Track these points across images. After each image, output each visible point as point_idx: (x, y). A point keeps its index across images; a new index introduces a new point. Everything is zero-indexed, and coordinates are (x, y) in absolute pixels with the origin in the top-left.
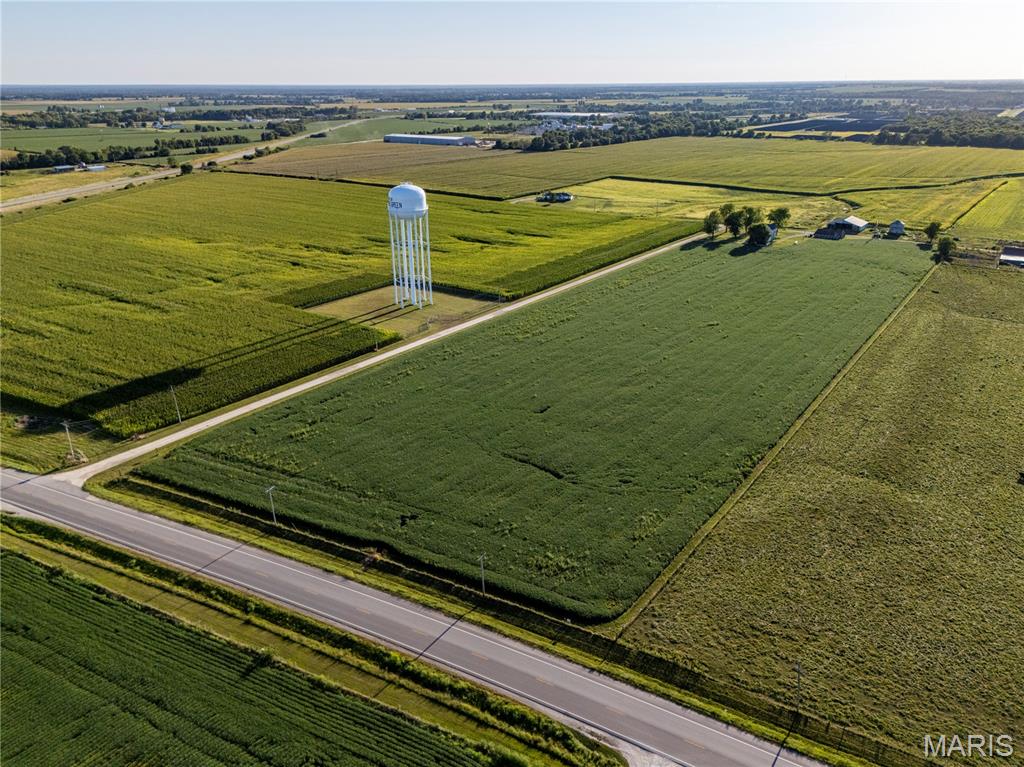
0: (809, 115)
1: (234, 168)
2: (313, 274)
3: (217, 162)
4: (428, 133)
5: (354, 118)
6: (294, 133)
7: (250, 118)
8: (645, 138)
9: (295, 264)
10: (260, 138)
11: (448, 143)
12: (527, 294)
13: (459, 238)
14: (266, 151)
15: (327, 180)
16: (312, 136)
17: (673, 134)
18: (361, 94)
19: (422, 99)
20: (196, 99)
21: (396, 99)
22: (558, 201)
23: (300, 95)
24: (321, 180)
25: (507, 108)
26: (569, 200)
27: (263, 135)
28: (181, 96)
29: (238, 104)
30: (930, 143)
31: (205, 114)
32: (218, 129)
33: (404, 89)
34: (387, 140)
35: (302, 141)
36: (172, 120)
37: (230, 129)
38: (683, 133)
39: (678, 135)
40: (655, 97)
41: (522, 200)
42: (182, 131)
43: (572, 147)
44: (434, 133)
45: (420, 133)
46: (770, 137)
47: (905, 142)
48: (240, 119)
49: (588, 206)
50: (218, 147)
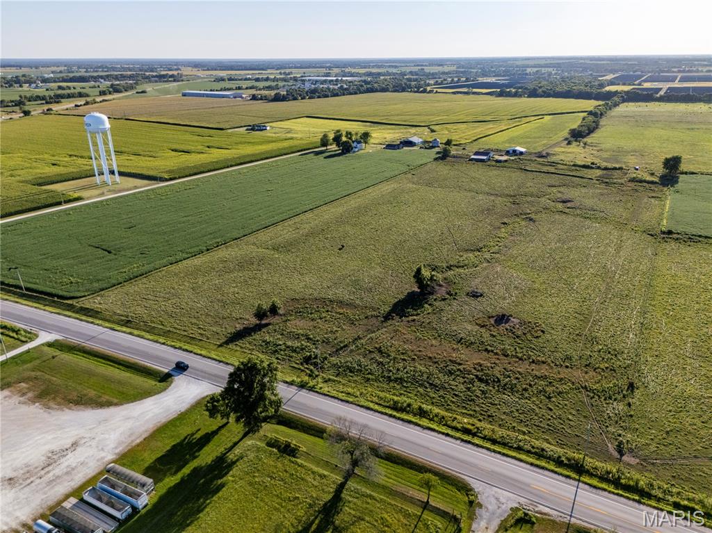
0: (478, 79)
1: (62, 113)
2: (62, 168)
3: (54, 109)
4: (217, 90)
5: (178, 81)
6: (126, 91)
7: (102, 81)
8: (356, 93)
9: (54, 165)
10: (98, 94)
11: (223, 96)
12: (180, 178)
13: (173, 150)
14: (93, 102)
15: (119, 119)
16: (137, 93)
17: (376, 91)
18: (197, 65)
19: (236, 68)
20: (75, 68)
21: (218, 68)
22: (257, 130)
23: (153, 65)
24: (115, 119)
25: (289, 74)
26: (266, 129)
27: (100, 92)
28: (65, 66)
29: (103, 71)
30: (529, 96)
31: (71, 78)
32: (74, 88)
33: (230, 61)
34: (184, 95)
35: (129, 95)
36: (46, 83)
37: (83, 88)
38: (384, 90)
39: (380, 91)
40: (396, 67)
41: (236, 130)
42: (47, 90)
43: (302, 99)
44: (221, 90)
45: (211, 90)
46: (437, 92)
47: (516, 95)
48: (95, 82)
49: (275, 133)
50: (62, 100)
